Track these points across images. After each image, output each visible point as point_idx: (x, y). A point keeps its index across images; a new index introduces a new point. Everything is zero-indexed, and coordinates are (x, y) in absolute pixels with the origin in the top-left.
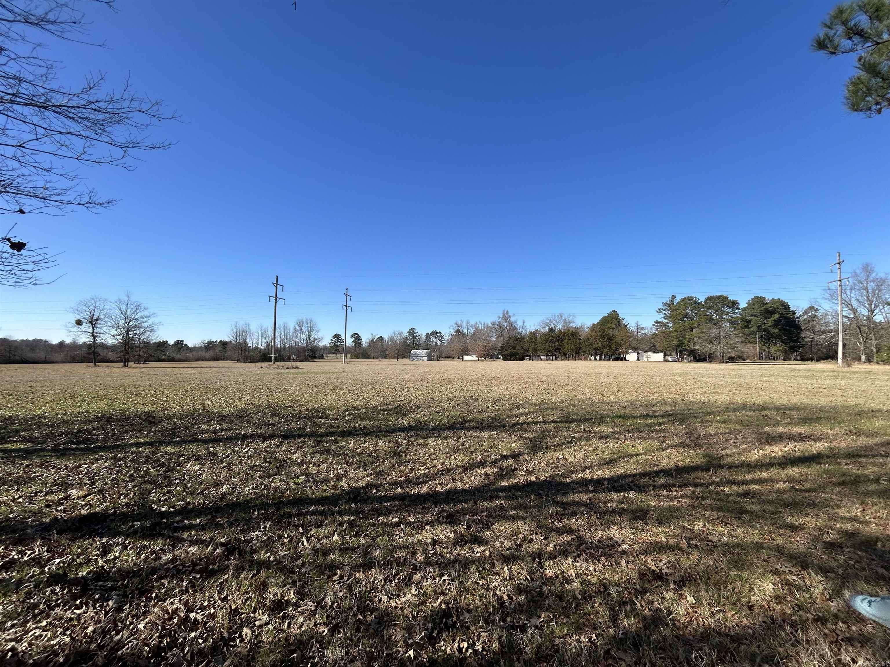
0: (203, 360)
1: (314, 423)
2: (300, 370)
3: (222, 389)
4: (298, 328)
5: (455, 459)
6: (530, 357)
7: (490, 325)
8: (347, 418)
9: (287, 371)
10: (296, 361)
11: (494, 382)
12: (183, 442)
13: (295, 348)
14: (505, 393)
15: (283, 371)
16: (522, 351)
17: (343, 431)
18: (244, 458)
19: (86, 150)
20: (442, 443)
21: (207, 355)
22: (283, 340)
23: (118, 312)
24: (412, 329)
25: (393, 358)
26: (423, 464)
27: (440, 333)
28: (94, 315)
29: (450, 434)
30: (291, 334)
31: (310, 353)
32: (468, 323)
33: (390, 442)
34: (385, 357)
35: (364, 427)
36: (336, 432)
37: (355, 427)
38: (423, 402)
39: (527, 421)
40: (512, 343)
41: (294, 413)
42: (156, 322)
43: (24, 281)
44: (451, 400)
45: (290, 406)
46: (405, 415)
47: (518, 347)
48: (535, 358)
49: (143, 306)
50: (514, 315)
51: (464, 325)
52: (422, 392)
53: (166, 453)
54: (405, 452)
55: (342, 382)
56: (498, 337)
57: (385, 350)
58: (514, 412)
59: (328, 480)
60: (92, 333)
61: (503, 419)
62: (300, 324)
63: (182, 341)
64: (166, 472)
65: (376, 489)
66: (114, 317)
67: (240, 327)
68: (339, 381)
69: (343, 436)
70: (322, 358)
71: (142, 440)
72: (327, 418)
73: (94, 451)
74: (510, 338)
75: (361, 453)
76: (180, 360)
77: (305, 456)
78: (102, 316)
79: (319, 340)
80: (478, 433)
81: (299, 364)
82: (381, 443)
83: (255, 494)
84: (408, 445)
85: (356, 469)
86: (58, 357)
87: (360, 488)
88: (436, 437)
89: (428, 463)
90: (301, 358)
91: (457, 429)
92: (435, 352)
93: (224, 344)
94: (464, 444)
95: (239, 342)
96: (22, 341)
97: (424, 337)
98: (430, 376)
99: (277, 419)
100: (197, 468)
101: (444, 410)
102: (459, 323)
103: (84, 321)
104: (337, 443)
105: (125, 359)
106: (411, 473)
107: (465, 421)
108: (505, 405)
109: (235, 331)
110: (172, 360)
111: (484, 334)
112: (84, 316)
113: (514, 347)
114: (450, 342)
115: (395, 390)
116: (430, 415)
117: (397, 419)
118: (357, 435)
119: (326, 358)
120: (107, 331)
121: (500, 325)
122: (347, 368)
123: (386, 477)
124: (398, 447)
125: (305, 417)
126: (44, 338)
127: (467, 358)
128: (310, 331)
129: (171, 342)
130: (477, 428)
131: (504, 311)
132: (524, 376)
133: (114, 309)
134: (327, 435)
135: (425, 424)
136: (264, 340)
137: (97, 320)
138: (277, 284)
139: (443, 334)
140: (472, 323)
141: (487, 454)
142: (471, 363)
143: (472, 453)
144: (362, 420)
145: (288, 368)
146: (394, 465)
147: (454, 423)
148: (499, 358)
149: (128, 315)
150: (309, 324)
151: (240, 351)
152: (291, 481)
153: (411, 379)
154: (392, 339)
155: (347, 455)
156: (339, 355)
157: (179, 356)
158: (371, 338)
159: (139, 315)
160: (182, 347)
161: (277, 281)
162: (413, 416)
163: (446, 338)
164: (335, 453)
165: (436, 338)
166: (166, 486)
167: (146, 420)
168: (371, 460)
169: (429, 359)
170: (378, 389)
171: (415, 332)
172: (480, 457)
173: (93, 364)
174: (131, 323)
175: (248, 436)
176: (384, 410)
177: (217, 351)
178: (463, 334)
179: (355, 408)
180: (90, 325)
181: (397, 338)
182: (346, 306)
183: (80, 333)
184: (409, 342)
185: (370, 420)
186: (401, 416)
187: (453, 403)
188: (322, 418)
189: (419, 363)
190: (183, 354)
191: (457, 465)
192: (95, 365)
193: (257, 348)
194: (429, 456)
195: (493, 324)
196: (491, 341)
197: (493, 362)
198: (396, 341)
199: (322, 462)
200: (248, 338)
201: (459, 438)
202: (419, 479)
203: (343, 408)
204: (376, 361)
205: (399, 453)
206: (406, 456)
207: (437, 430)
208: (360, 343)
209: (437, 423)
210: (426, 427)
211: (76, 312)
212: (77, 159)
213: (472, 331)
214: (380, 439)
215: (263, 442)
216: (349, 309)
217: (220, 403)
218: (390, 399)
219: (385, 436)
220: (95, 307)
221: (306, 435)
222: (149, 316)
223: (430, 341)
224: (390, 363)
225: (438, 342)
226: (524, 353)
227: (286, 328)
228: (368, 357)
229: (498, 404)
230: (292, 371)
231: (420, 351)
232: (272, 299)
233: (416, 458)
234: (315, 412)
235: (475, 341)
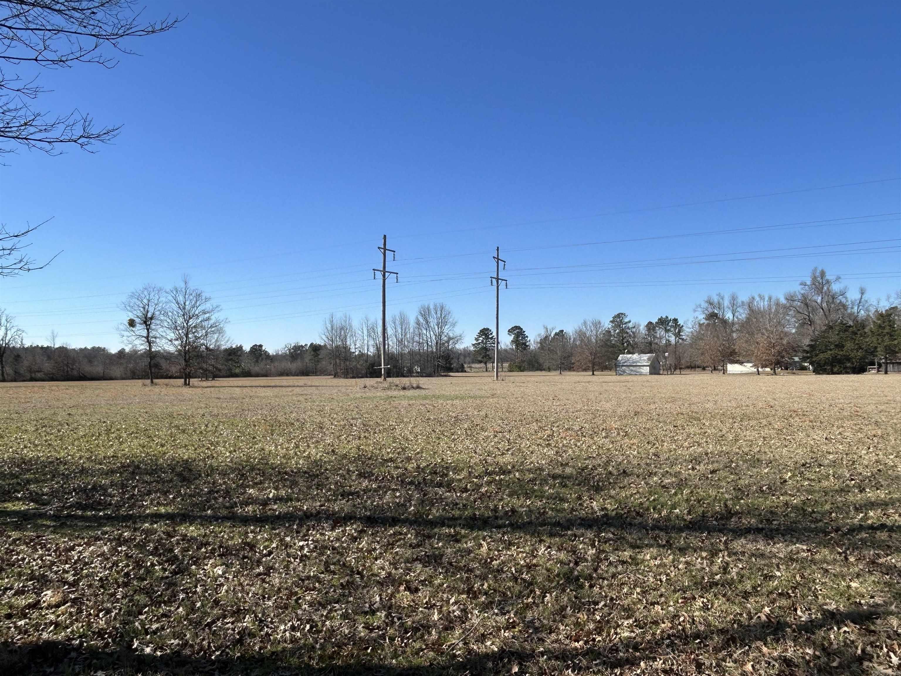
0: (287, 375)
1: (425, 495)
2: (423, 392)
3: (297, 424)
4: (421, 320)
5: (705, 608)
6: (880, 365)
7: (783, 301)
8: (483, 490)
9: (402, 393)
10: (421, 375)
11: (796, 421)
12: (215, 519)
13: (419, 353)
14: (825, 448)
15: (395, 393)
16: (860, 354)
17: (474, 518)
18: (295, 559)
19: (47, 43)
20: (674, 564)
21: (294, 366)
22: (400, 342)
23: (175, 306)
24: (619, 315)
25: (585, 370)
26: (629, 612)
27: (675, 320)
28: (148, 312)
29: (694, 542)
30: (411, 330)
31: (442, 362)
32: (734, 298)
33: (559, 550)
34: (570, 368)
35: (513, 511)
36: (460, 518)
37: (496, 510)
38: (635, 462)
39: (889, 523)
40: (834, 338)
41: (395, 473)
42: (221, 318)
43: (14, 267)
44: (696, 460)
45: (391, 460)
46: (598, 489)
47: (849, 345)
48: (890, 367)
49: (204, 295)
50: (838, 278)
51: (726, 303)
52: (635, 441)
53: (184, 537)
54: (590, 578)
55: (486, 416)
56: (802, 325)
57: (570, 355)
58: (851, 498)
59: (427, 628)
60: (147, 337)
61: (823, 514)
62: (425, 313)
63: (261, 346)
64: (175, 573)
65: (520, 664)
66: (170, 314)
67: (337, 323)
68: (483, 413)
69: (472, 528)
70: (462, 369)
71: (163, 510)
72: (449, 486)
73: (99, 522)
74: (831, 328)
75: (500, 571)
76: (257, 375)
77: (394, 564)
78: (157, 313)
79: (458, 339)
80: (761, 546)
81: (423, 381)
82: (542, 550)
83: (292, 642)
84: (597, 559)
85: (486, 607)
86: (117, 371)
87: (487, 656)
88: (659, 546)
89: (640, 613)
90: (429, 370)
91: (710, 531)
92: (665, 358)
93: (315, 349)
94: (725, 569)
95: (337, 347)
96: (81, 350)
97: (642, 329)
98: (652, 406)
99: (365, 483)
100: (219, 571)
101: (681, 484)
102: (715, 299)
103: (137, 320)
104: (458, 541)
105: (186, 374)
106: (599, 634)
107: (729, 514)
108: (827, 477)
109: (329, 328)
110: (247, 374)
111: (770, 320)
112: (136, 314)
113: (840, 346)
114: (697, 338)
115: (581, 433)
116: (650, 493)
117: (579, 498)
118: (499, 527)
119: (466, 369)
120: (164, 334)
121: (805, 302)
122: (499, 387)
123: (544, 635)
124: (577, 564)
125: (411, 483)
126: (102, 346)
127: (732, 368)
128: (442, 323)
129: (247, 348)
130: (759, 531)
131: (815, 269)
132: (870, 408)
133: (171, 302)
134: (442, 522)
135: (638, 513)
136: (371, 342)
137: (151, 318)
138: (385, 249)
139: (681, 322)
140: (743, 297)
141: (784, 602)
142: (742, 378)
143: (746, 595)
144: (510, 495)
145: (404, 388)
146: (563, 608)
147: (704, 515)
148: (804, 368)
149: (186, 311)
150: (439, 312)
151: (338, 361)
152: (361, 619)
153: (614, 412)
154: (581, 334)
155: (471, 571)
156: (490, 365)
157: (256, 369)
158: (543, 333)
159: (200, 308)
160: (261, 355)
161: (385, 244)
162: (613, 492)
163: (688, 331)
164: (451, 564)
165: (667, 331)
166: (165, 603)
167: (180, 475)
168: (517, 588)
169: (655, 370)
170: (549, 432)
171: (626, 320)
172: (767, 610)
173: (149, 381)
174: (191, 322)
175: (312, 515)
176: (555, 477)
177: (307, 360)
178: (724, 322)
179: (501, 468)
180: (144, 326)
181: (591, 333)
182: (498, 279)
183: (134, 338)
184: (613, 340)
185: (527, 496)
186: (588, 490)
187: (701, 468)
188: (440, 485)
189: (635, 378)
190: (262, 365)
191: (709, 625)
192: (152, 382)
193: (362, 355)
194: (644, 592)
195: (790, 298)
196: (786, 334)
197: (793, 377)
198: (589, 340)
199: (423, 582)
200: (348, 340)
201: (714, 553)
202: (617, 650)
203: (480, 469)
204: (554, 376)
205: (577, 579)
206: (591, 586)
207: (665, 529)
208: (525, 344)
209: (664, 513)
210: (639, 520)
211: (129, 308)
212: (36, 60)
213: (742, 314)
214: (541, 541)
215: (333, 529)
216: (502, 284)
217: (287, 449)
218: (570, 452)
219: (552, 535)
220: (149, 301)
221: (406, 522)
222: (212, 311)
223: (655, 337)
224: (577, 379)
225: (673, 339)
226: (863, 358)
227: (403, 321)
228: (540, 368)
229: (808, 475)
230: (410, 393)
231: (635, 356)
232: (379, 275)
233: (613, 594)
234: (431, 473)
235: (752, 334)
